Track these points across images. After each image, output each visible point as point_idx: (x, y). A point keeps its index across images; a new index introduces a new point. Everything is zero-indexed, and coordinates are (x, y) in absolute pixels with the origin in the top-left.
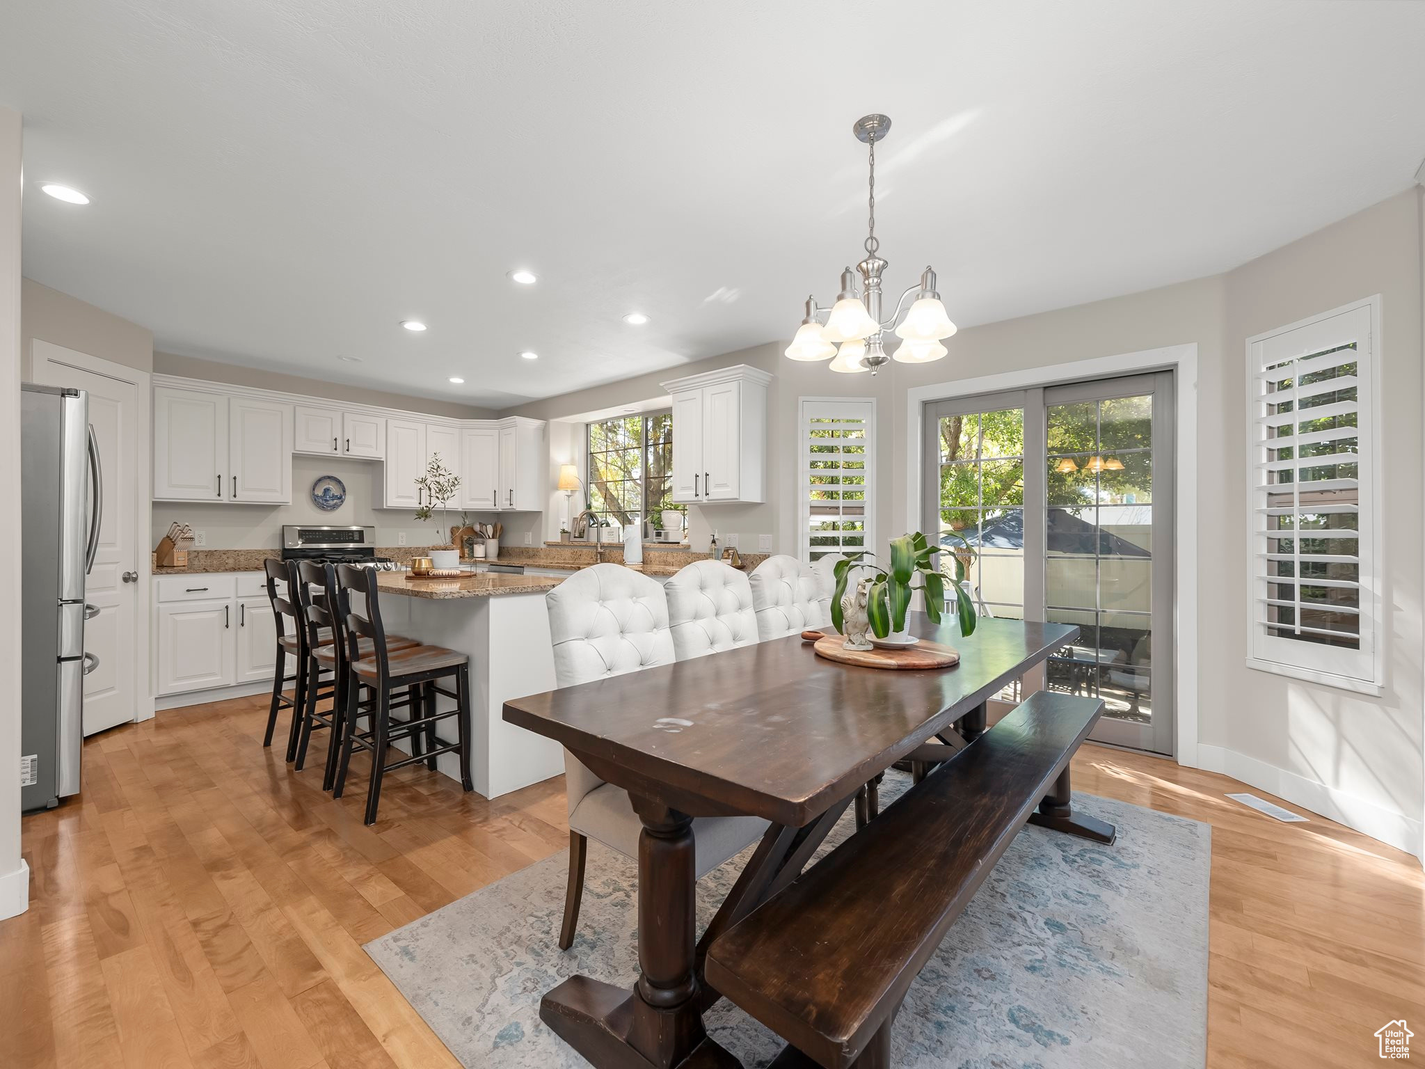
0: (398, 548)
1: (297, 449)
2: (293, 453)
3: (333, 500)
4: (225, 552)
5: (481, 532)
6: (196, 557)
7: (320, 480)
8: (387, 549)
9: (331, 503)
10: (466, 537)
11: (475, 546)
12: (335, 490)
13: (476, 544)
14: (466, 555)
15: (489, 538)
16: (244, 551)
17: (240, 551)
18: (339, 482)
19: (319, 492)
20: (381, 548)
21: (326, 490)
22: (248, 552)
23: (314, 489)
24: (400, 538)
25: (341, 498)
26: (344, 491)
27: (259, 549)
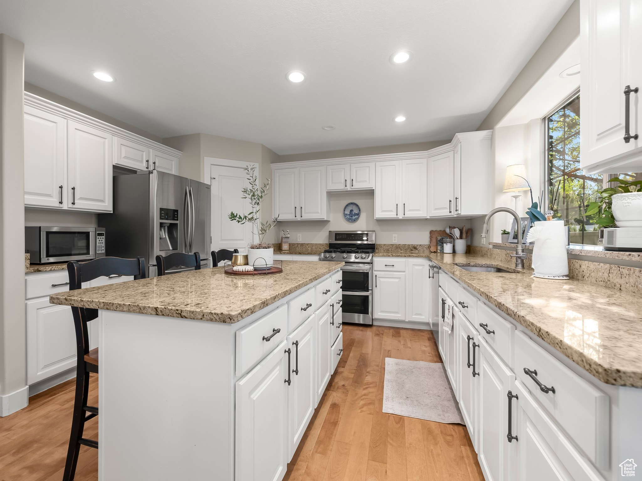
0: (392, 245)
1: (328, 189)
2: (327, 192)
3: (355, 216)
4: (308, 244)
5: (451, 234)
6: (297, 246)
7: (347, 205)
8: (384, 245)
9: (354, 218)
10: (439, 238)
11: (445, 245)
12: (356, 211)
13: (445, 243)
14: (439, 251)
15: (457, 238)
16: (315, 244)
17: (313, 244)
18: (357, 205)
19: (347, 212)
20: (381, 245)
21: (351, 211)
22: (316, 244)
23: (344, 211)
24: (394, 239)
25: (358, 214)
26: (360, 211)
27: (322, 243)
